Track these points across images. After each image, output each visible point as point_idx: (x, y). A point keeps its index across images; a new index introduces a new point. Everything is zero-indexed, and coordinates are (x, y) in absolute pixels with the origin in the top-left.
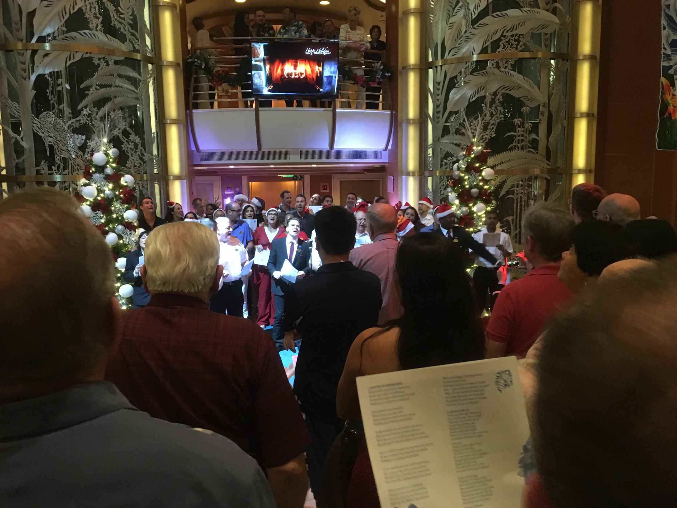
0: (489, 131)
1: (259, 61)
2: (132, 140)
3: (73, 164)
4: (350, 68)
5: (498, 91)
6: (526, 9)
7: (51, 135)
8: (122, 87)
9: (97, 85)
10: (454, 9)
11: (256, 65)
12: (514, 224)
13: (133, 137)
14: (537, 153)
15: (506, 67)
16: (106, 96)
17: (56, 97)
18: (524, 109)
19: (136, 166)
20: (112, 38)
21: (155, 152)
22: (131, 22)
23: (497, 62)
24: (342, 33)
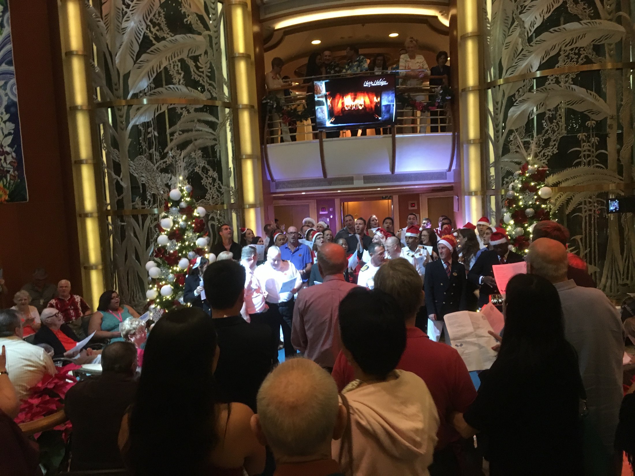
0: (551, 147)
1: (322, 97)
2: (210, 176)
3: (161, 199)
4: (409, 95)
5: (559, 107)
6: (585, 21)
7: (144, 175)
8: (201, 131)
9: (180, 131)
10: (509, 29)
11: (319, 101)
12: (584, 244)
13: (211, 173)
14: (607, 168)
15: (566, 82)
16: (188, 139)
17: (147, 144)
18: (589, 123)
19: (214, 198)
20: (193, 90)
21: (232, 184)
22: (209, 74)
23: (556, 77)
24: (402, 63)
